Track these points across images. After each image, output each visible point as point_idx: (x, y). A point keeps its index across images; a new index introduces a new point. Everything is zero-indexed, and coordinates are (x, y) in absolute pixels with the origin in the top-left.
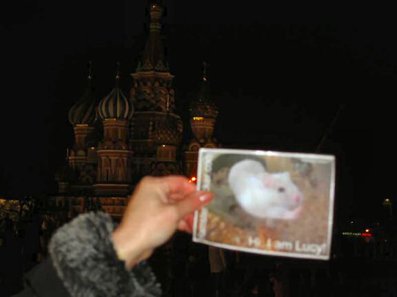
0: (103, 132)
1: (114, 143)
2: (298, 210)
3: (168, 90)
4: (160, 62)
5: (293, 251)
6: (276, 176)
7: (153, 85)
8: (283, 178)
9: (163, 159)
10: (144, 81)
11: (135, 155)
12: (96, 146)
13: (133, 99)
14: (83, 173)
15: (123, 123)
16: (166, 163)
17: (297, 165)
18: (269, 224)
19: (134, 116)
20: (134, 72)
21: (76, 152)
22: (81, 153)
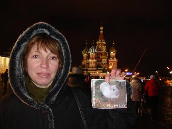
0: (90, 56)
1: (93, 59)
2: (118, 95)
3: (105, 46)
4: (103, 40)
5: (118, 107)
6: (112, 86)
7: (101, 45)
8: (114, 87)
9: (104, 62)
10: (99, 44)
11: (97, 61)
12: (88, 59)
13: (97, 48)
14: (85, 66)
15: (94, 54)
16: (105, 63)
17: (117, 83)
18: (111, 100)
19: (97, 52)
20: (97, 42)
21: (84, 61)
22: (85, 61)
